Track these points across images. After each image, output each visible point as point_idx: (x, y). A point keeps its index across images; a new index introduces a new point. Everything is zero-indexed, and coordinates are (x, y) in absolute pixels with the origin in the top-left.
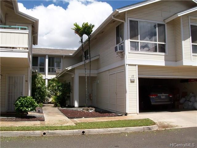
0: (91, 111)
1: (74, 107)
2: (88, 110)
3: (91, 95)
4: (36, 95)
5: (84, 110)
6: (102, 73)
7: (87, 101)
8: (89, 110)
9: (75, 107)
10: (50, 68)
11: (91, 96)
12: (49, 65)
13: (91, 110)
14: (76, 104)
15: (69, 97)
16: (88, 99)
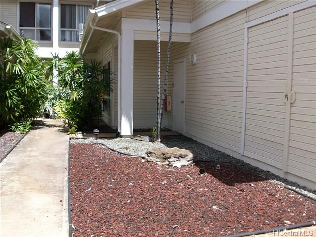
0: (178, 164)
1: (118, 135)
2: (166, 159)
3: (169, 99)
4: (11, 97)
5: (151, 159)
6: (211, 29)
7: (159, 121)
8: (172, 159)
9: (121, 137)
10: (64, 31)
11: (168, 101)
12: (63, 24)
13: (179, 157)
14: (126, 127)
15: (107, 103)
16: (162, 114)
